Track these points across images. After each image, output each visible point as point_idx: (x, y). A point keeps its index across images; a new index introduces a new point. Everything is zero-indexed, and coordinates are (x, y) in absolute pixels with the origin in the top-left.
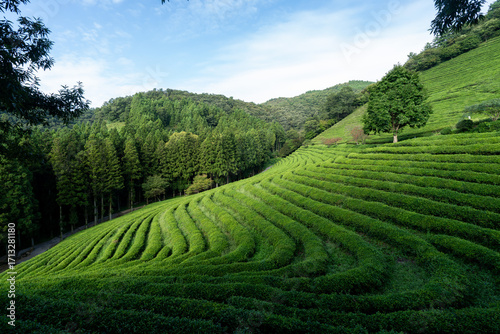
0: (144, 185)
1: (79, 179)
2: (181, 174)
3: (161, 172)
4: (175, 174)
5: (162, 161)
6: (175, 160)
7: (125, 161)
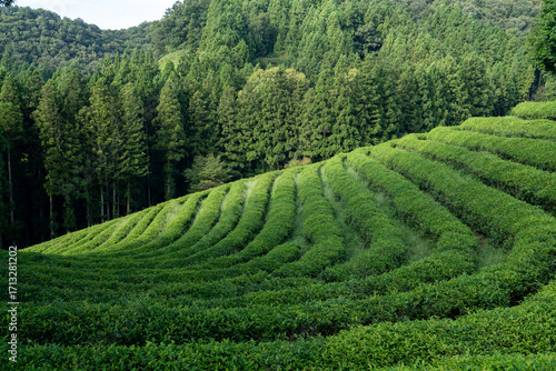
0: (188, 173)
1: (76, 154)
2: (263, 156)
3: (224, 150)
4: (250, 155)
5: (225, 129)
6: (252, 127)
7: (158, 125)
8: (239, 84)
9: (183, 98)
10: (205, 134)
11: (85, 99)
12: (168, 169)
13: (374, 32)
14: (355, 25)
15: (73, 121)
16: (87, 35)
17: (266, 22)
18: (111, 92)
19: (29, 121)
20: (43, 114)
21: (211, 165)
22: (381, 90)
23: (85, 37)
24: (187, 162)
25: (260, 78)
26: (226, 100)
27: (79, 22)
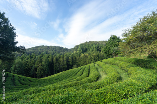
8: (80, 56)
9: (72, 58)
10: (75, 62)
11: (60, 58)
12: (70, 67)
13: (100, 49)
14: (97, 48)
15: (58, 61)
16: (66, 49)
17: (85, 48)
18: (63, 57)
19: (53, 61)
20: (54, 60)
21: (75, 66)
22: (98, 56)
23: (66, 50)
24: (72, 66)
25: (82, 55)
26: (78, 58)
27: (65, 48)
